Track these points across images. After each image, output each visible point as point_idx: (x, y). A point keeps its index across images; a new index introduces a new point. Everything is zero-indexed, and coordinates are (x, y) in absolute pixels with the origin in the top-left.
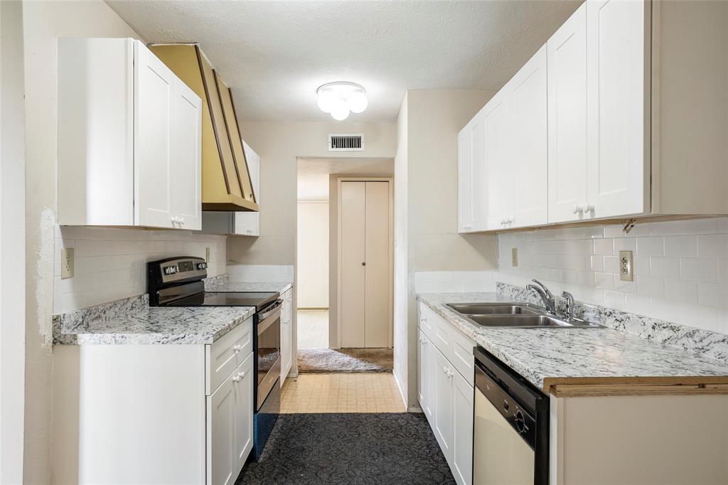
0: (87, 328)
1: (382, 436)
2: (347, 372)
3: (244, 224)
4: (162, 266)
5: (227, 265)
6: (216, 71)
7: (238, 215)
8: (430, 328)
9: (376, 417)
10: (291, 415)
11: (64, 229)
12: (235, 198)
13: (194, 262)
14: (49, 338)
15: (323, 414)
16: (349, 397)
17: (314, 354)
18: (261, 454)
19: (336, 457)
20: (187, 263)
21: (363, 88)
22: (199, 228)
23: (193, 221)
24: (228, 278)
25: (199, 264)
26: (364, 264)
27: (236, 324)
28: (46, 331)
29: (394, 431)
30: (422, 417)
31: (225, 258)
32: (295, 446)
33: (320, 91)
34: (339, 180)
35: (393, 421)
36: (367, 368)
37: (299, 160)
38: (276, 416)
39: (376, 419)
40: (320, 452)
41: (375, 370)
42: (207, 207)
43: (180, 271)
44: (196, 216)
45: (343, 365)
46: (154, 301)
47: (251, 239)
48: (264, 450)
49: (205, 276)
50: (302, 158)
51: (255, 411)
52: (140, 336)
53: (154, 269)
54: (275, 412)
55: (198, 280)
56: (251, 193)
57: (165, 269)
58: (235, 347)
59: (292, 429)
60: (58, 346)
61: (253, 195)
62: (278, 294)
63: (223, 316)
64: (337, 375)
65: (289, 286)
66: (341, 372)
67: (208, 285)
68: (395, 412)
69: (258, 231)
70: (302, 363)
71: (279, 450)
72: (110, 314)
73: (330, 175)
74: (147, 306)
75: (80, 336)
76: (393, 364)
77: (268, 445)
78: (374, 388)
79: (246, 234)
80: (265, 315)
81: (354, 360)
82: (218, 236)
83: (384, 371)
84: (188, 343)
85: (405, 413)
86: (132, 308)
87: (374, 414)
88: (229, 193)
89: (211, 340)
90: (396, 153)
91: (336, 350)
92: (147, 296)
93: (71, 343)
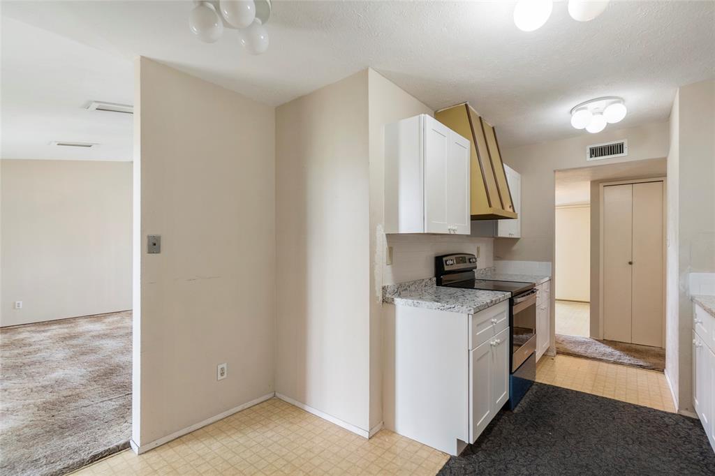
0: (400, 296)
1: (641, 427)
2: (608, 362)
3: (506, 229)
4: (444, 259)
5: (494, 260)
6: (482, 117)
7: (500, 222)
8: (706, 331)
9: (637, 408)
10: (545, 385)
11: (388, 236)
12: (496, 209)
13: (467, 257)
14: (381, 298)
15: (577, 392)
16: (606, 384)
17: (573, 340)
18: (516, 406)
19: (586, 430)
20: (462, 258)
21: (622, 99)
22: (469, 233)
23: (464, 228)
24: (494, 270)
25: (471, 259)
26: (631, 263)
27: (493, 303)
28: (379, 294)
29: (657, 427)
30: (697, 423)
31: (492, 254)
32: (546, 410)
33: (574, 112)
34: (601, 185)
35: (658, 418)
36: (632, 362)
37: (557, 173)
38: (532, 383)
39: (635, 410)
40: (569, 421)
41: (641, 366)
42: (474, 218)
43: (457, 263)
44: (466, 224)
45: (604, 355)
46: (439, 283)
47: (513, 241)
48: (519, 405)
49: (476, 268)
50: (559, 171)
51: (511, 373)
52: (428, 303)
53: (439, 261)
54: (530, 379)
55: (471, 270)
56: (511, 204)
57: (446, 261)
58: (493, 320)
59: (545, 396)
60: (385, 304)
61: (512, 206)
62: (534, 285)
63: (484, 296)
64: (596, 363)
65: (547, 279)
66: (600, 360)
67: (478, 275)
68: (662, 410)
69: (519, 234)
70: (560, 346)
71: (532, 409)
72: (413, 288)
73: (591, 182)
74: (435, 286)
75: (395, 299)
76: (665, 365)
77: (522, 402)
78: (637, 382)
79: (508, 236)
80: (519, 300)
81: (617, 353)
82: (486, 239)
83: (653, 369)
84: (456, 312)
85: (674, 414)
86: (426, 286)
87: (634, 405)
88: (490, 206)
89: (472, 312)
90: (668, 153)
91: (597, 340)
92: (435, 279)
93: (391, 303)
